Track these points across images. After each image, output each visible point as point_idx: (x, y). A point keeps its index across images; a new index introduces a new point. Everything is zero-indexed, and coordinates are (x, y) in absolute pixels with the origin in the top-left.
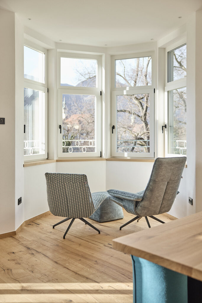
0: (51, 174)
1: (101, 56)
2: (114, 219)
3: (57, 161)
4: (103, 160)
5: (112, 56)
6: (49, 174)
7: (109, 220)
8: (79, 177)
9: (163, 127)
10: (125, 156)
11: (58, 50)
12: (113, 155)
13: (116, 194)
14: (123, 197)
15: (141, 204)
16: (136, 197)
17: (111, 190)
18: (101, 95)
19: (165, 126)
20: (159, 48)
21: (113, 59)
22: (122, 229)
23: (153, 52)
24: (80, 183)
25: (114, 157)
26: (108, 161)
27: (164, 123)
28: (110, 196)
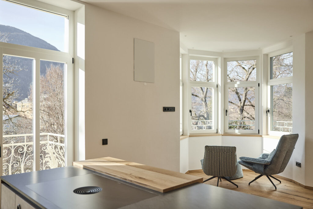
0: (210, 146)
1: (217, 59)
2: (239, 178)
3: (190, 136)
4: (219, 135)
5: (225, 59)
6: (209, 146)
7: (236, 178)
8: (231, 148)
9: (267, 111)
10: (236, 132)
11: (190, 55)
12: (226, 132)
13: (248, 160)
14: (255, 162)
15: (269, 167)
16: (266, 162)
17: (243, 157)
18: (217, 87)
19: (269, 111)
20: (264, 55)
21: (225, 61)
22: (250, 184)
23: (258, 57)
24: (231, 152)
25: (226, 133)
26: (223, 136)
27: (267, 108)
28: (240, 161)
